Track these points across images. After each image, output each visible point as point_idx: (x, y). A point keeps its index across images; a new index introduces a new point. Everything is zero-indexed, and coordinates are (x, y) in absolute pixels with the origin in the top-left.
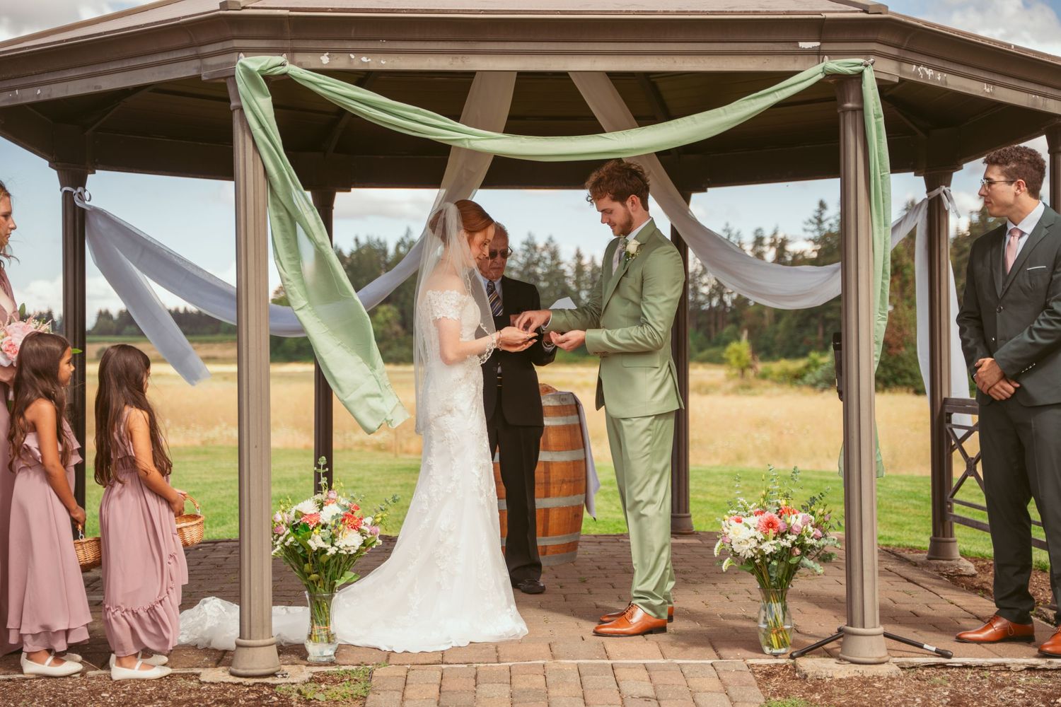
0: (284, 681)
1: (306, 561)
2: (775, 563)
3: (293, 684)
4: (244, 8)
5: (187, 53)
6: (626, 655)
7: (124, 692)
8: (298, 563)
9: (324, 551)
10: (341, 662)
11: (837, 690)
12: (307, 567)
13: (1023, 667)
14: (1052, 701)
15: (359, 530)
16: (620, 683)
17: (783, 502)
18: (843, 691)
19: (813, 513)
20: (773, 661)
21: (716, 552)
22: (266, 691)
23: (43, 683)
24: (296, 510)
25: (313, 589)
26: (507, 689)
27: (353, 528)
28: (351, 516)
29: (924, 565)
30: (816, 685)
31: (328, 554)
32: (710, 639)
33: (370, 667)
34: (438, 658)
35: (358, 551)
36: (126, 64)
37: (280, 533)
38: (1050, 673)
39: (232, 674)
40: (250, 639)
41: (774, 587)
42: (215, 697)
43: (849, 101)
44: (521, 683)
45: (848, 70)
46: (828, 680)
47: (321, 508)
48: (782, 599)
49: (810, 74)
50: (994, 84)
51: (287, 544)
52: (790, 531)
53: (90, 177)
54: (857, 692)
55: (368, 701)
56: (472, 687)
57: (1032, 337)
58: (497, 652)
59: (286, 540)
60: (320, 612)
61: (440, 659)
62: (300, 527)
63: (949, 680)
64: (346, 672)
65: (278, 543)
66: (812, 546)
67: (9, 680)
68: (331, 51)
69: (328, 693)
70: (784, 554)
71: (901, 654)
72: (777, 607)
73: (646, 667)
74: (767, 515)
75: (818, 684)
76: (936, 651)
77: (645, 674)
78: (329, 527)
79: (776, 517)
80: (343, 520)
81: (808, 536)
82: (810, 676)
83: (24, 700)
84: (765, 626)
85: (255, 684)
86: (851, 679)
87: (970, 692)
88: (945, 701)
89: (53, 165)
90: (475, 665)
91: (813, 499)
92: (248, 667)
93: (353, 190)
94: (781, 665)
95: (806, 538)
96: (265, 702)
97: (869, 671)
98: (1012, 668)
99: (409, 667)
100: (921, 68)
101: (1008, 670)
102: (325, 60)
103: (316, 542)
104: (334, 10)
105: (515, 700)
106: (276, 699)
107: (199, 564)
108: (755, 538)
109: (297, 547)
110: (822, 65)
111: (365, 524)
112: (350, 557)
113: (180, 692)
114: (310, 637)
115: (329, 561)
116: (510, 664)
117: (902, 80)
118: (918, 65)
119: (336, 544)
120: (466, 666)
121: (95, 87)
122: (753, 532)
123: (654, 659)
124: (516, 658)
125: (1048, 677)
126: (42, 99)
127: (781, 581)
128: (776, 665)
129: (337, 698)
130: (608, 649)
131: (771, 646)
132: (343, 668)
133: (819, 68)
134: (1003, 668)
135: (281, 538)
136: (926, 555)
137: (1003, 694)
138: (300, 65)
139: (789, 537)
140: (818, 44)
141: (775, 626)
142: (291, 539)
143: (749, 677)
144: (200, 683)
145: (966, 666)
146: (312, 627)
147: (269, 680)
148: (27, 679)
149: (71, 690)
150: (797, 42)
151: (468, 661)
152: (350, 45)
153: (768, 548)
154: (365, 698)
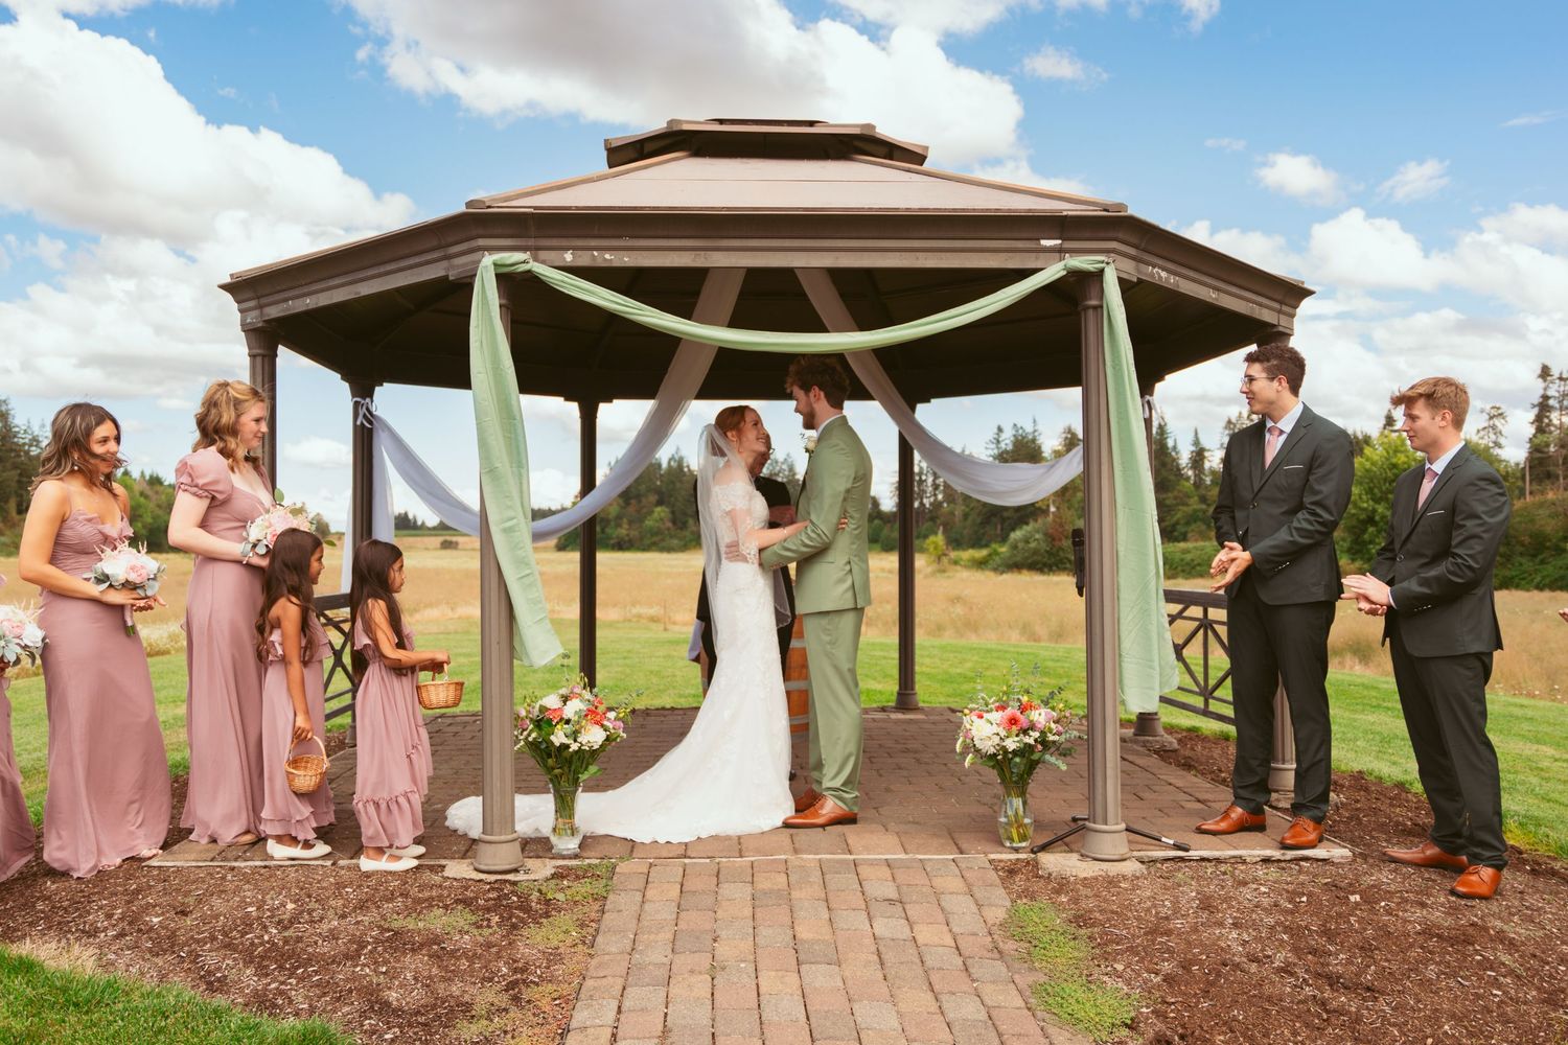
0: (526, 877)
1: (549, 756)
2: (1017, 760)
3: (535, 881)
4: (489, 207)
5: (435, 255)
6: (868, 850)
7: (368, 887)
8: (542, 758)
9: (568, 746)
10: (585, 855)
11: (1084, 892)
12: (550, 762)
13: (1259, 859)
14: (1298, 900)
15: (602, 726)
16: (863, 883)
17: (1025, 699)
18: (1088, 892)
19: (1053, 709)
20: (1014, 856)
21: (958, 748)
22: (507, 889)
23: (297, 871)
24: (541, 706)
25: (557, 783)
26: (748, 889)
27: (597, 723)
28: (594, 712)
29: (1131, 741)
30: (1061, 885)
31: (571, 750)
32: (949, 829)
33: (613, 860)
34: (681, 851)
35: (601, 746)
36: (382, 269)
37: (525, 727)
38: (1283, 864)
39: (476, 869)
40: (492, 835)
41: (1015, 782)
42: (456, 895)
43: (1090, 299)
44: (763, 884)
45: (1091, 267)
46: (1072, 879)
47: (565, 703)
48: (1022, 794)
49: (1052, 272)
51: (530, 739)
53: (377, 389)
54: (1104, 893)
55: (608, 902)
56: (713, 887)
57: (1292, 536)
58: (740, 844)
59: (529, 735)
60: (565, 806)
61: (683, 852)
62: (543, 722)
63: (1193, 878)
64: (589, 865)
65: (521, 737)
66: (1054, 742)
67: (265, 867)
68: (574, 249)
69: (568, 892)
70: (1029, 748)
71: (1140, 847)
72: (1018, 802)
73: (888, 863)
74: (1009, 711)
75: (1062, 885)
76: (1174, 845)
77: (887, 872)
78: (572, 722)
79: (1018, 713)
80: (586, 715)
81: (1051, 733)
82: (1054, 875)
83: (272, 892)
84: (1003, 820)
85: (496, 881)
86: (1096, 878)
87: (1215, 892)
88: (1195, 905)
89: (345, 378)
90: (717, 860)
91: (1052, 693)
92: (490, 862)
93: (614, 401)
94: (1022, 860)
95: (1049, 735)
96: (505, 902)
97: (1113, 869)
98: (1248, 861)
99: (651, 861)
100: (1156, 269)
101: (1244, 862)
102: (569, 257)
103: (558, 738)
104: (577, 208)
105: (757, 903)
106: (515, 899)
107: (473, 737)
108: (998, 734)
109: (540, 743)
110: (1063, 263)
111: (609, 720)
112: (593, 753)
113: (422, 888)
114: (554, 830)
115: (572, 756)
116: (753, 859)
117: (1140, 281)
118: (1154, 267)
119: (579, 740)
120: (708, 860)
121: (356, 294)
122: (995, 729)
123: (896, 854)
124: (758, 852)
125: (1284, 869)
126: (310, 307)
127: (1022, 776)
128: (1018, 859)
129: (577, 899)
130: (849, 841)
131: (1011, 840)
132: (587, 861)
133: (1061, 265)
134: (1239, 860)
135: (525, 733)
136: (1133, 730)
137: (1247, 893)
138: (543, 262)
139: (1031, 733)
140: (1059, 242)
141: (1016, 821)
142: (534, 735)
143: (993, 876)
144: (443, 877)
145: (1203, 859)
146: (557, 819)
147: (510, 877)
148: (281, 866)
149: (319, 882)
150: (1038, 239)
151: (710, 855)
152: (593, 243)
153: (1012, 744)
154: (606, 898)
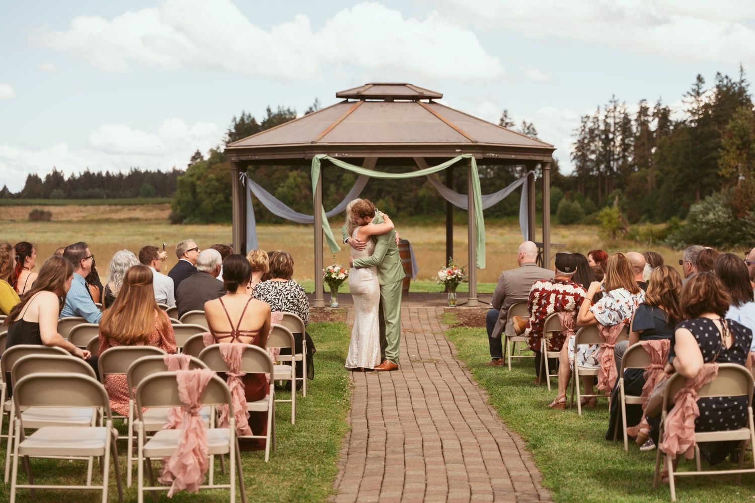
2: (451, 282)
3: (328, 310)
4: (317, 144)
5: (301, 152)
8: (328, 282)
10: (339, 307)
12: (331, 282)
15: (344, 273)
17: (453, 267)
24: (327, 269)
25: (332, 289)
27: (342, 273)
28: (342, 270)
31: (336, 279)
32: (436, 305)
33: (347, 308)
35: (343, 279)
37: (325, 274)
40: (318, 299)
41: (451, 289)
43: (469, 165)
45: (468, 157)
46: (461, 310)
47: (334, 268)
48: (453, 292)
49: (458, 158)
50: (516, 155)
52: (454, 274)
55: (348, 313)
62: (329, 273)
64: (340, 309)
66: (461, 278)
68: (339, 153)
70: (452, 280)
72: (452, 294)
74: (449, 270)
75: (459, 310)
78: (337, 272)
79: (451, 270)
80: (340, 271)
82: (457, 309)
84: (449, 299)
85: (319, 309)
92: (318, 306)
95: (459, 276)
102: (336, 155)
103: (333, 276)
104: (338, 143)
108: (446, 276)
109: (329, 277)
110: (461, 156)
112: (342, 281)
115: (336, 281)
117: (483, 157)
118: (489, 154)
119: (339, 277)
122: (445, 274)
127: (453, 287)
128: (451, 308)
131: (451, 305)
135: (324, 276)
138: (330, 156)
140: (460, 151)
141: (452, 299)
142: (327, 276)
143: (443, 310)
150: (454, 150)
152: (343, 151)
153: (449, 278)
